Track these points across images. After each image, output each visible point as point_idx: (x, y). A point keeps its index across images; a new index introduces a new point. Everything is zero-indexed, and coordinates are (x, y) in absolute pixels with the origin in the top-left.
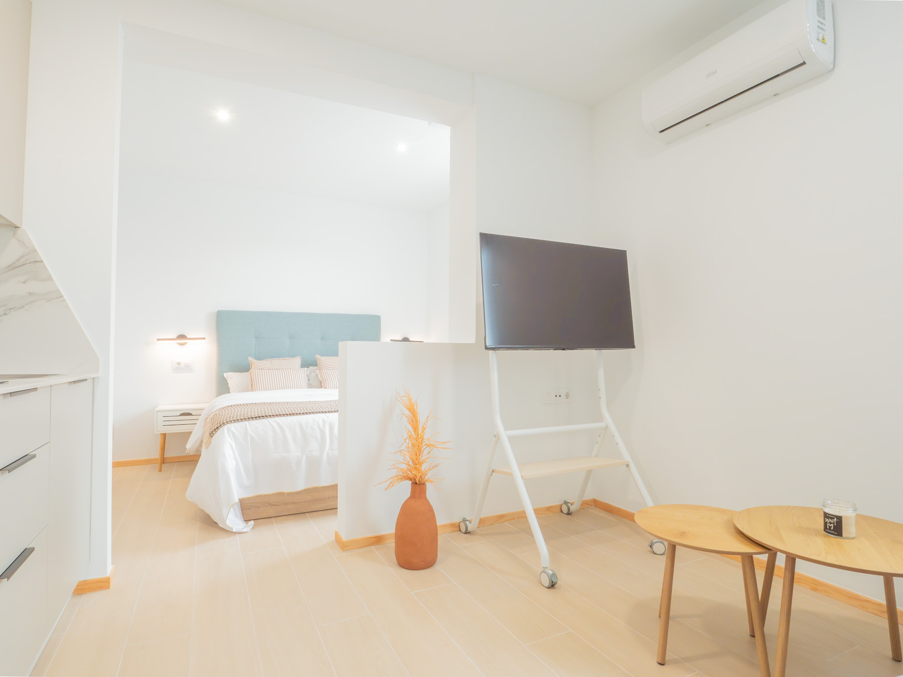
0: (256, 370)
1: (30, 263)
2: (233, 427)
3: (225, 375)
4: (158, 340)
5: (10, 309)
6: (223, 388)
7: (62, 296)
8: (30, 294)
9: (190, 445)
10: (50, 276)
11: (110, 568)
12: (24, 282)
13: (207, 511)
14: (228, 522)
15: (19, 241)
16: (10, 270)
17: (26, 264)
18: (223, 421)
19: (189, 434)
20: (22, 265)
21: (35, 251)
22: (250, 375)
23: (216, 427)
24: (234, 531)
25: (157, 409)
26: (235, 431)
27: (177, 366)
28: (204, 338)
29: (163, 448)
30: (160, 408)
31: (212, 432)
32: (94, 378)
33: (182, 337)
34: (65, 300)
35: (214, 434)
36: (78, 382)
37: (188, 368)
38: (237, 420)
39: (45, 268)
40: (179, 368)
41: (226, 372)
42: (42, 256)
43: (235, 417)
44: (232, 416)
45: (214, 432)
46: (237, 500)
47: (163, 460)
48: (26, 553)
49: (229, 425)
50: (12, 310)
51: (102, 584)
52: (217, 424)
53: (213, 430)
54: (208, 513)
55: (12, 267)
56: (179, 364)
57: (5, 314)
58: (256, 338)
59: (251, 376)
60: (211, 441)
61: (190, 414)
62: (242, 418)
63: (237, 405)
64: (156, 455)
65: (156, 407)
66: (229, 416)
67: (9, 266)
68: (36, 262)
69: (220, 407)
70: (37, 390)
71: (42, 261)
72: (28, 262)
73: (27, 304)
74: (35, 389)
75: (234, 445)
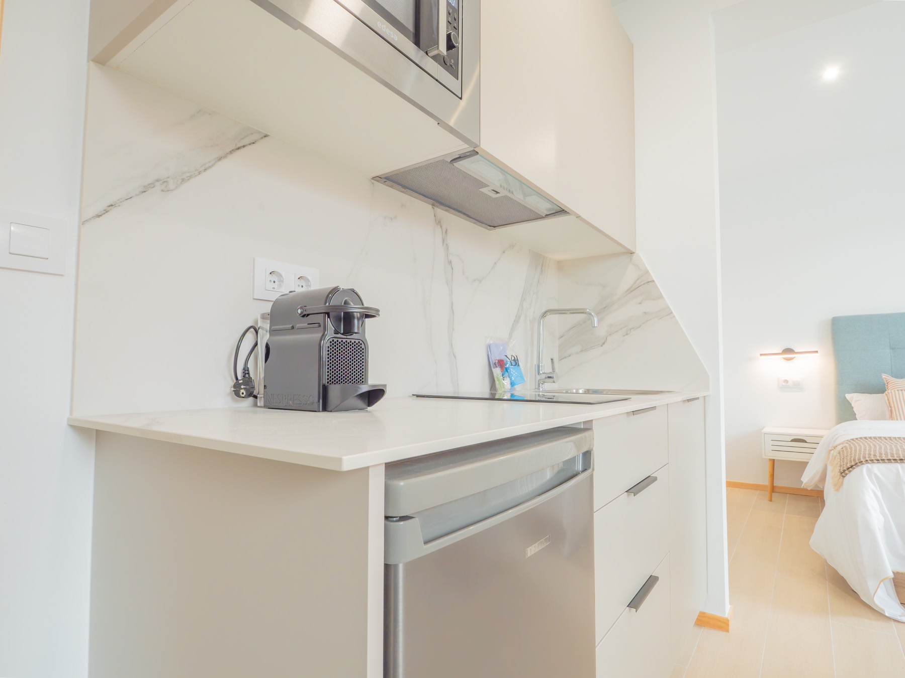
0: (897, 392)
1: (644, 284)
2: (876, 468)
3: (848, 396)
4: (761, 355)
5: (631, 329)
6: (846, 413)
7: (672, 313)
8: (645, 313)
9: (808, 478)
10: (661, 294)
11: (728, 607)
12: (640, 303)
13: (842, 573)
14: (876, 600)
15: (634, 265)
16: (629, 293)
17: (641, 285)
18: (859, 459)
19: (804, 465)
20: (638, 287)
21: (647, 272)
22: (886, 398)
23: (849, 465)
24: (887, 614)
25: (765, 430)
26: (878, 474)
27: (784, 384)
28: (817, 352)
29: (772, 476)
30: (766, 430)
31: (844, 471)
32: (704, 396)
33: (788, 351)
34: (674, 317)
35: (846, 474)
36: (692, 401)
37: (797, 386)
38: (882, 460)
39: (656, 287)
40: (786, 386)
41: (849, 393)
42: (654, 276)
43: (878, 454)
44: (872, 453)
45: (847, 472)
46: (891, 575)
47: (773, 489)
48: (651, 581)
49: (869, 465)
50: (632, 330)
51: (721, 625)
52: (851, 461)
53: (845, 469)
54: (842, 575)
55: (630, 290)
56: (786, 381)
57: (627, 334)
58: (893, 349)
59: (888, 400)
60: (842, 482)
61: (805, 442)
62: (890, 457)
63: (875, 438)
64: (765, 481)
65: (763, 429)
66: (867, 453)
67: (628, 290)
68: (649, 282)
69: (849, 438)
70: (656, 409)
71: (653, 281)
72: (643, 283)
73: (643, 324)
74: (654, 408)
75: (879, 494)
